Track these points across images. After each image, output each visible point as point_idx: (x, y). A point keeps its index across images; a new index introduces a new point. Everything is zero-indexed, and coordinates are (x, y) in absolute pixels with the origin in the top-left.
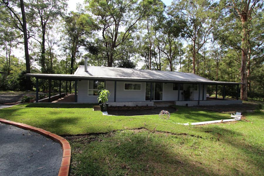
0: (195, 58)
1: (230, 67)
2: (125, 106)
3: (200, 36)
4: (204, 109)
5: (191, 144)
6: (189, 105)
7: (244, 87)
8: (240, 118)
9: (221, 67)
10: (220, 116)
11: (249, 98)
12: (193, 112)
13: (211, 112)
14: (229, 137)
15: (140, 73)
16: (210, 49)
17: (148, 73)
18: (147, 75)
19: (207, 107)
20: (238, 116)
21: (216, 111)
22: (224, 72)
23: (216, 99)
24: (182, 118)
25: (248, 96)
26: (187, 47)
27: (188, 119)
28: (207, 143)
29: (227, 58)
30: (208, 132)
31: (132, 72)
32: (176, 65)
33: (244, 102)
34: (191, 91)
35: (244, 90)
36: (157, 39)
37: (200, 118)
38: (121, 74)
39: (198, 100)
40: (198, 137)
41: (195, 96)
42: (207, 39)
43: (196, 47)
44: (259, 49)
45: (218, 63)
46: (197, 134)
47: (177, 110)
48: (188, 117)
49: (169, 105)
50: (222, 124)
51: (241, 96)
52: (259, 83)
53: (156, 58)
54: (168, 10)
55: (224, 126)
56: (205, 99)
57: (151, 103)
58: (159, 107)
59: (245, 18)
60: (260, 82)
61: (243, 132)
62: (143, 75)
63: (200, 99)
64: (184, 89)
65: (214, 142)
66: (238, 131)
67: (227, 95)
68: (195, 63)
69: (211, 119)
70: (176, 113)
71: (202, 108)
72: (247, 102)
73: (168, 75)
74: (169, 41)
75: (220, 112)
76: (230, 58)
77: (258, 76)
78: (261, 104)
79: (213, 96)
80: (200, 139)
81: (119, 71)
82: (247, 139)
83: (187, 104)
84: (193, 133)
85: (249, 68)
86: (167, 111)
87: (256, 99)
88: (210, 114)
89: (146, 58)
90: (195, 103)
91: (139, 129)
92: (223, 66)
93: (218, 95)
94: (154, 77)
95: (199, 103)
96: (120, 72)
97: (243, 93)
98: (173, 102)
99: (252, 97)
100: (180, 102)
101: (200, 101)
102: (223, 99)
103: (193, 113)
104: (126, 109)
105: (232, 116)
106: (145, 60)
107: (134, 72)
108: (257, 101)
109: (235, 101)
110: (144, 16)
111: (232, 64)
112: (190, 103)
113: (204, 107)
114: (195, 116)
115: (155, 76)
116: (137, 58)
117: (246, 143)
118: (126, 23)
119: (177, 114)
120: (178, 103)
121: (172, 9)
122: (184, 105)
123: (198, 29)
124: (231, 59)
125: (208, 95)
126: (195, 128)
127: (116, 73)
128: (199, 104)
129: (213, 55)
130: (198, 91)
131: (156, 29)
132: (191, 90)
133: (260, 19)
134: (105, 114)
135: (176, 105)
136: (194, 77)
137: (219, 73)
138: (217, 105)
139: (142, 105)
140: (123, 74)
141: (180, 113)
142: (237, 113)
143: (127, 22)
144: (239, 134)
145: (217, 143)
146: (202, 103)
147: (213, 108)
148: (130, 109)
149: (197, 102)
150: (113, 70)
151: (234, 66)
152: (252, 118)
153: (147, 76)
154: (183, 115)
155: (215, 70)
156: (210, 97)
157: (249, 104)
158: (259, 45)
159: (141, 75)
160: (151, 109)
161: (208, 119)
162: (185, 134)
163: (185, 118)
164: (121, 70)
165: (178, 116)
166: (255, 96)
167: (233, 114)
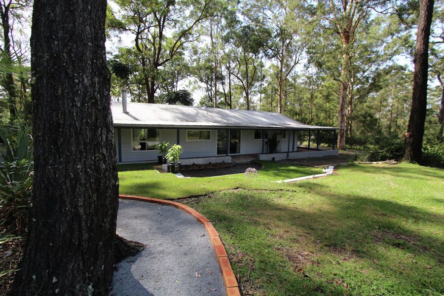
0: (282, 88)
1: (328, 102)
2: (194, 164)
3: (290, 53)
4: (295, 163)
5: (288, 197)
6: (275, 160)
7: (342, 132)
8: (331, 172)
9: (316, 101)
10: (311, 171)
11: (348, 146)
12: (283, 168)
13: (303, 167)
14: (318, 189)
15: (208, 114)
16: (302, 73)
17: (219, 113)
18: (217, 116)
19: (298, 160)
20: (330, 170)
21: (309, 166)
22: (320, 108)
23: (308, 148)
24: (271, 176)
25: (346, 144)
26: (270, 68)
27: (278, 177)
28: (300, 195)
29: (325, 88)
30: (301, 187)
31: (196, 112)
32: (254, 95)
33: (341, 152)
34: (278, 140)
35: (342, 136)
36: (225, 54)
37: (291, 174)
38: (181, 116)
39: (287, 151)
40: (293, 191)
41: (283, 146)
42: (299, 60)
43: (284, 70)
44: (364, 77)
45: (312, 95)
46: (291, 189)
47: (263, 167)
48: (277, 175)
49: (251, 160)
50: (313, 179)
51: (338, 143)
52: (362, 124)
53: (223, 84)
54: (242, 8)
55: (315, 181)
56: (295, 150)
57: (228, 159)
58: (238, 164)
59: (347, 39)
60: (364, 122)
61: (331, 185)
62: (211, 116)
63: (290, 151)
64: (269, 137)
65: (306, 194)
66: (327, 184)
67: (323, 142)
68: (282, 95)
69: (302, 175)
70: (263, 171)
71: (292, 162)
72: (344, 151)
73: (246, 117)
74: (245, 60)
75: (313, 166)
76: (328, 88)
77: (361, 115)
78: (358, 153)
79: (305, 144)
80: (295, 193)
81: (175, 111)
82: (333, 190)
83: (274, 158)
84: (288, 188)
85: (351, 103)
86: (254, 169)
87: (355, 147)
88: (301, 169)
89: (207, 84)
90: (284, 156)
91: (235, 189)
92: (319, 100)
93: (311, 143)
94: (229, 120)
95: (288, 155)
96: (179, 113)
97: (340, 140)
98: (256, 156)
99: (351, 144)
100: (265, 155)
101: (290, 154)
102: (317, 149)
103: (282, 170)
104: (196, 168)
105: (324, 170)
106: (206, 87)
107: (198, 112)
108: (355, 149)
109: (331, 152)
110: (206, 17)
111: (330, 97)
112: (278, 157)
113: (294, 160)
114: (285, 173)
115: (230, 118)
116: (193, 83)
117: (331, 193)
118: (175, 24)
119: (265, 172)
120: (263, 157)
121: (249, 7)
122: (270, 160)
123: (288, 43)
124: (330, 90)
125: (299, 143)
126: (289, 184)
127: (174, 115)
128: (288, 157)
129: (306, 83)
130: (287, 139)
131: (226, 40)
132: (279, 138)
133: (367, 33)
134: (180, 176)
135: (261, 159)
136: (281, 120)
137: (314, 110)
138: (309, 157)
139: (217, 162)
140: (184, 117)
141: (267, 171)
142: (330, 167)
143: (176, 22)
144: (327, 187)
145: (309, 194)
146: (292, 156)
147: (305, 161)
148: (202, 168)
149: (287, 154)
150: (166, 109)
151: (333, 100)
152: (343, 172)
153: (219, 119)
154: (271, 172)
155: (308, 105)
156: (301, 146)
157: (346, 154)
158: (364, 72)
159: (209, 117)
160: (229, 167)
161: (300, 175)
162: (281, 190)
163: (273, 175)
164: (177, 109)
165: (267, 174)
166: (354, 143)
167: (325, 168)
